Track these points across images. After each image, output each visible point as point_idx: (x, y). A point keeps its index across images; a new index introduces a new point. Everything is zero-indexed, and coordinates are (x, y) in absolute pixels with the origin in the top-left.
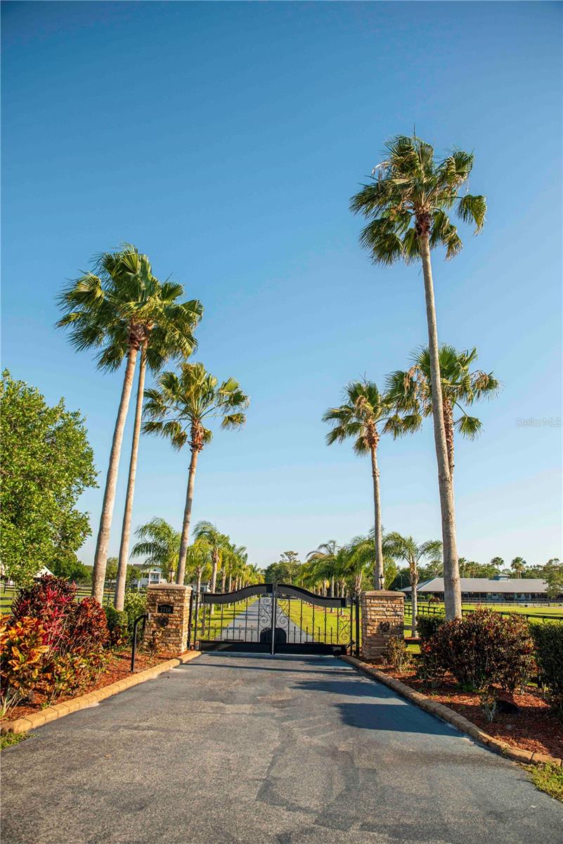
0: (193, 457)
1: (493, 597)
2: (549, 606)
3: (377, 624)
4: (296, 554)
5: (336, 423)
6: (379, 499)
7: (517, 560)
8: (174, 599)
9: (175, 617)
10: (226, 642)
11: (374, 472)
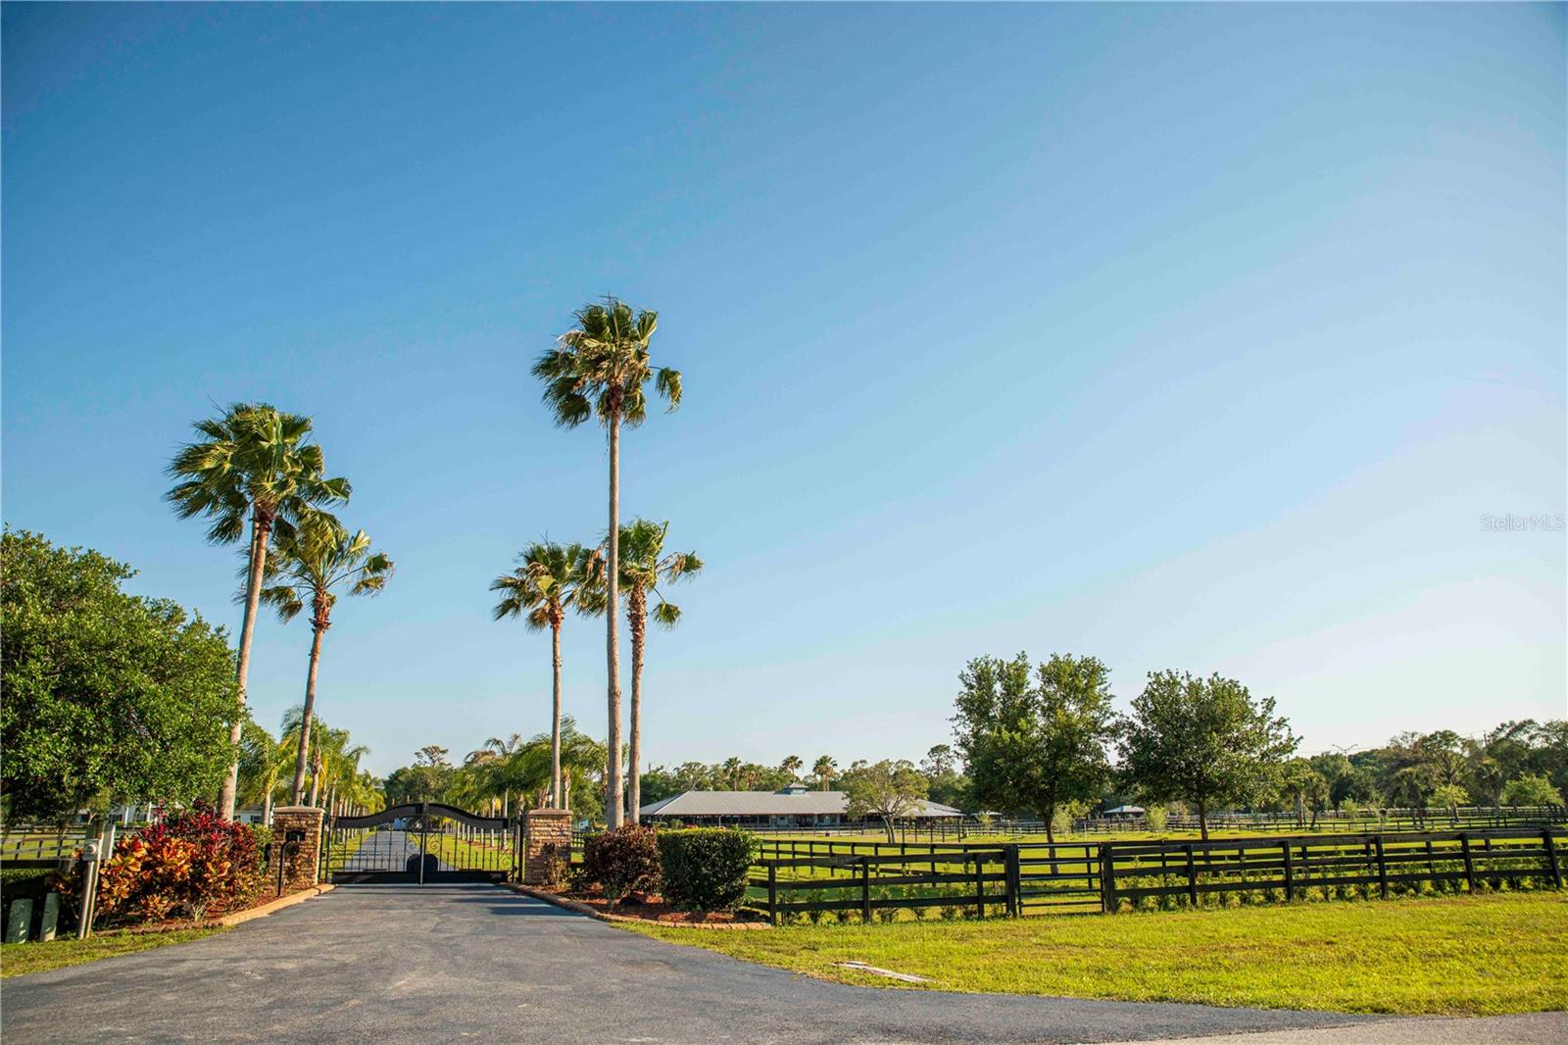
0: (316, 640)
1: (780, 822)
2: (862, 834)
3: (541, 845)
4: (444, 752)
5: (506, 594)
6: (560, 695)
7: (823, 761)
8: (306, 824)
9: (307, 844)
10: (366, 872)
11: (555, 661)
